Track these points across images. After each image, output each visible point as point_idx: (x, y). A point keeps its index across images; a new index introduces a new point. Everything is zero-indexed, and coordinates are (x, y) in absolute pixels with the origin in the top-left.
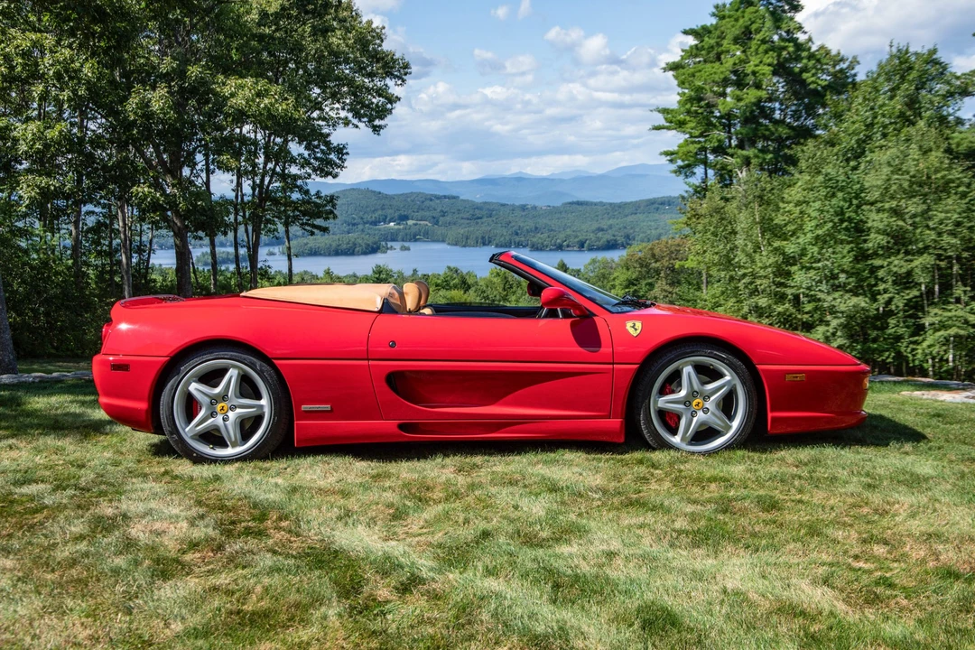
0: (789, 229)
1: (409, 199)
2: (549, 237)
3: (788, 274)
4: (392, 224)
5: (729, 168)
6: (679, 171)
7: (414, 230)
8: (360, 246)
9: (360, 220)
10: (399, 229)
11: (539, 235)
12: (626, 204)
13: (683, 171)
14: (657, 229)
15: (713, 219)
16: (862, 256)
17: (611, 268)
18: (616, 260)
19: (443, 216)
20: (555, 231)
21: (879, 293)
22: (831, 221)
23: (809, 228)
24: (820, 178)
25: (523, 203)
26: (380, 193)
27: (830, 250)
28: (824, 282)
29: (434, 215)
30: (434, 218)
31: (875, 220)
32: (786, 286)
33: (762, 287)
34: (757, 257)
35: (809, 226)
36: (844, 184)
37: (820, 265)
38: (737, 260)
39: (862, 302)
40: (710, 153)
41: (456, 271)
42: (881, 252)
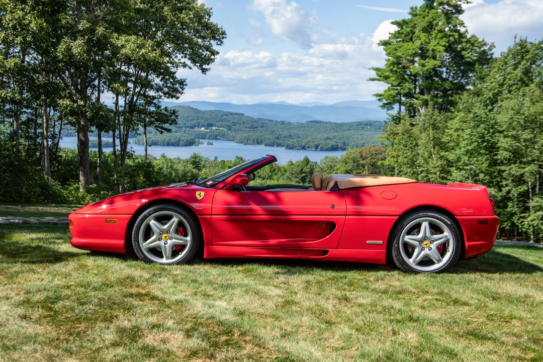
0: (450, 145)
1: (214, 114)
2: (297, 141)
3: (449, 172)
4: (203, 128)
5: (414, 106)
6: (384, 106)
7: (216, 133)
8: (183, 141)
9: (183, 125)
10: (207, 132)
11: (291, 140)
12: (344, 124)
13: (386, 106)
14: (362, 139)
15: (405, 137)
16: (494, 163)
17: (336, 162)
18: (339, 157)
19: (234, 125)
20: (301, 138)
21: (502, 186)
22: (477, 141)
23: (463, 145)
24: (471, 115)
25: (283, 120)
26: (196, 109)
27: (475, 159)
28: (470, 178)
29: (229, 124)
30: (228, 126)
31: (504, 142)
32: (447, 179)
33: (433, 179)
34: (430, 160)
35: (463, 144)
36: (485, 119)
37: (468, 167)
38: (418, 162)
39: (492, 191)
40: (403, 96)
41: (242, 159)
42: (505, 162)
